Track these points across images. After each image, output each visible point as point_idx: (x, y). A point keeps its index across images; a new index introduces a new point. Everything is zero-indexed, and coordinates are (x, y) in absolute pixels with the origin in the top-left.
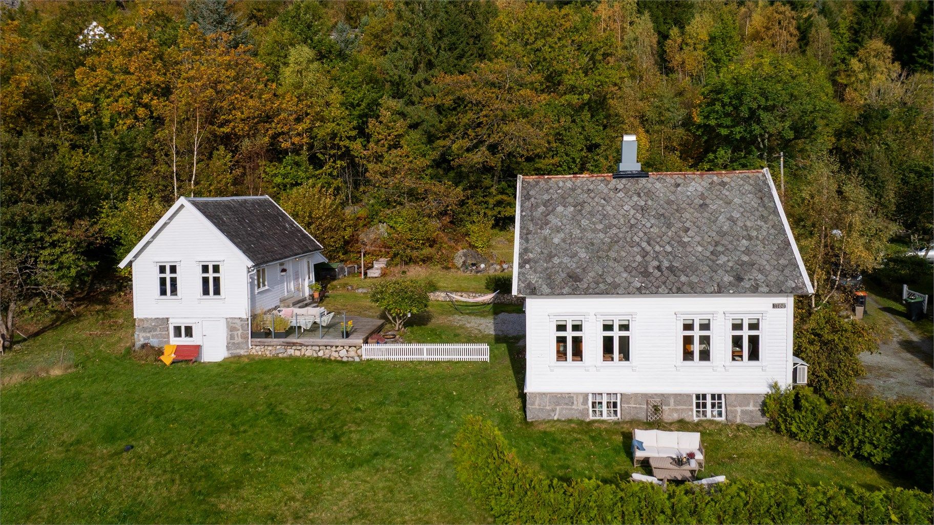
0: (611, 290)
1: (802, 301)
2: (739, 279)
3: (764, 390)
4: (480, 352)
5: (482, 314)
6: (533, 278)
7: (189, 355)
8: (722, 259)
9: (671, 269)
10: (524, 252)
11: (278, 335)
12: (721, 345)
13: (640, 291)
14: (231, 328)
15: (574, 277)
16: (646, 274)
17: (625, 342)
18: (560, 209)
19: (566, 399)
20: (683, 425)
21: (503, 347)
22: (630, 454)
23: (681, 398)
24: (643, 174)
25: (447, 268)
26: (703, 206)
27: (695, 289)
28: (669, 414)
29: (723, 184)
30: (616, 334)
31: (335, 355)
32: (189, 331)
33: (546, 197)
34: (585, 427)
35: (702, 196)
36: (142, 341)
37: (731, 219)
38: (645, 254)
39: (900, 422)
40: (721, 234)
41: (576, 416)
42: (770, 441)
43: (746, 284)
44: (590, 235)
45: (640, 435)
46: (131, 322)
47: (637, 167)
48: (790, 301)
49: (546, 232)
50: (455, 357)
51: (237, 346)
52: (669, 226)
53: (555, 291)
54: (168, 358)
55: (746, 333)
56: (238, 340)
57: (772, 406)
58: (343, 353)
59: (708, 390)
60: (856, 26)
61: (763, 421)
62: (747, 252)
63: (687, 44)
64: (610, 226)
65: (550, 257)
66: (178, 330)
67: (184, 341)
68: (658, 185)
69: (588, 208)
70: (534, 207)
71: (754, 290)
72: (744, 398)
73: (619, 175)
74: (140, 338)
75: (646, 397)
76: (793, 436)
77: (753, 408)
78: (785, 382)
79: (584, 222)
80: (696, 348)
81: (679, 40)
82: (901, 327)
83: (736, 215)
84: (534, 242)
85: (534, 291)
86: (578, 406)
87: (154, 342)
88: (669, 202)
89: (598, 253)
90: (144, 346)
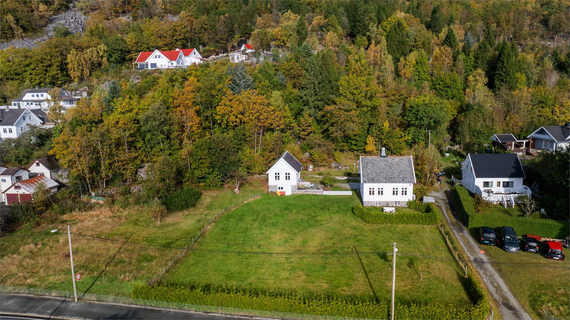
0: (380, 182)
1: (414, 184)
2: (403, 180)
3: (407, 200)
4: (350, 193)
5: (344, 183)
6: (365, 180)
7: (283, 194)
8: (401, 176)
9: (391, 178)
10: (363, 174)
11: (304, 189)
12: (400, 192)
13: (385, 182)
14: (292, 188)
15: (373, 180)
16: (386, 179)
17: (382, 192)
18: (369, 164)
19: (371, 202)
20: (392, 207)
21: (354, 192)
22: (383, 211)
23: (392, 202)
24: (386, 157)
25: (330, 168)
26: (398, 164)
27: (395, 182)
28: (390, 205)
29: (402, 159)
30: (381, 190)
31: (317, 194)
32: (282, 188)
33: (366, 161)
34: (375, 207)
35: (398, 162)
36: (271, 191)
37: (403, 167)
38: (386, 175)
39: (427, 205)
40: (401, 171)
41: (373, 205)
42: (408, 209)
43: (404, 181)
44: (375, 170)
45: (384, 208)
46: (268, 187)
47: (385, 155)
48: (412, 184)
49: (367, 170)
50: (344, 194)
51: (294, 192)
52: (391, 169)
53: (369, 182)
54: (279, 195)
55: (404, 190)
56: (294, 190)
57: (409, 203)
58: (319, 193)
59: (397, 201)
60: (476, 56)
61: (407, 206)
62: (405, 175)
63: (407, 65)
64: (379, 169)
65: (368, 175)
66: (279, 188)
67: (281, 190)
68: (389, 159)
69: (375, 164)
70: (364, 164)
71: (406, 182)
72: (404, 202)
73: (381, 157)
74: (270, 190)
75: (386, 202)
76: (412, 208)
77: (405, 204)
78: (411, 199)
79: (374, 168)
80: (395, 192)
81: (404, 62)
82: (447, 187)
83: (404, 166)
84: (365, 172)
85: (365, 182)
86: (373, 203)
87: (274, 191)
88: (391, 163)
89: (377, 174)
90: (271, 192)
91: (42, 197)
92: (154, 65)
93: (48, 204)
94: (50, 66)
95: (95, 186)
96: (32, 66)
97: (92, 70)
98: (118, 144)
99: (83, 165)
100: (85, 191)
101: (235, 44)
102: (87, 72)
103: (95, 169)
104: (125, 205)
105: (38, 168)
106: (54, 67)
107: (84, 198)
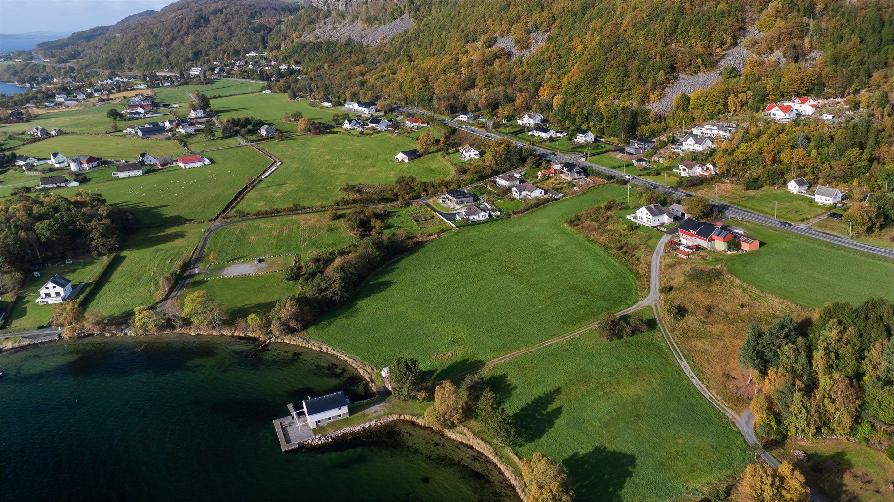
87: (790, 191)
91: (710, 177)
92: (774, 114)
93: (712, 179)
94: (717, 103)
95: (728, 176)
96: (709, 102)
97: (741, 107)
98: (738, 163)
99: (724, 169)
100: (724, 177)
101: (851, 91)
102: (738, 108)
103: (728, 170)
104: (736, 184)
105: (710, 166)
106: (721, 104)
107: (723, 179)
